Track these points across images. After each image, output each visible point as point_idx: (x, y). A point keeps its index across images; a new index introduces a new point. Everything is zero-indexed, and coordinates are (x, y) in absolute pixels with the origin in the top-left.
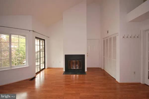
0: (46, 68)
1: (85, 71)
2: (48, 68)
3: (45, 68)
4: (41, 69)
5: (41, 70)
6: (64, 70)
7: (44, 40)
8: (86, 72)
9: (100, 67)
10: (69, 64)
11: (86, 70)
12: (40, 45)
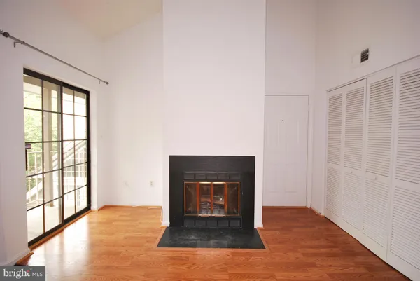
0: (94, 206)
1: (255, 227)
2: (105, 208)
3: (88, 208)
4: (66, 217)
5: (65, 222)
6: (166, 222)
7: (87, 93)
8: (261, 229)
9: (309, 207)
10: (189, 194)
11: (258, 223)
12: (61, 113)
